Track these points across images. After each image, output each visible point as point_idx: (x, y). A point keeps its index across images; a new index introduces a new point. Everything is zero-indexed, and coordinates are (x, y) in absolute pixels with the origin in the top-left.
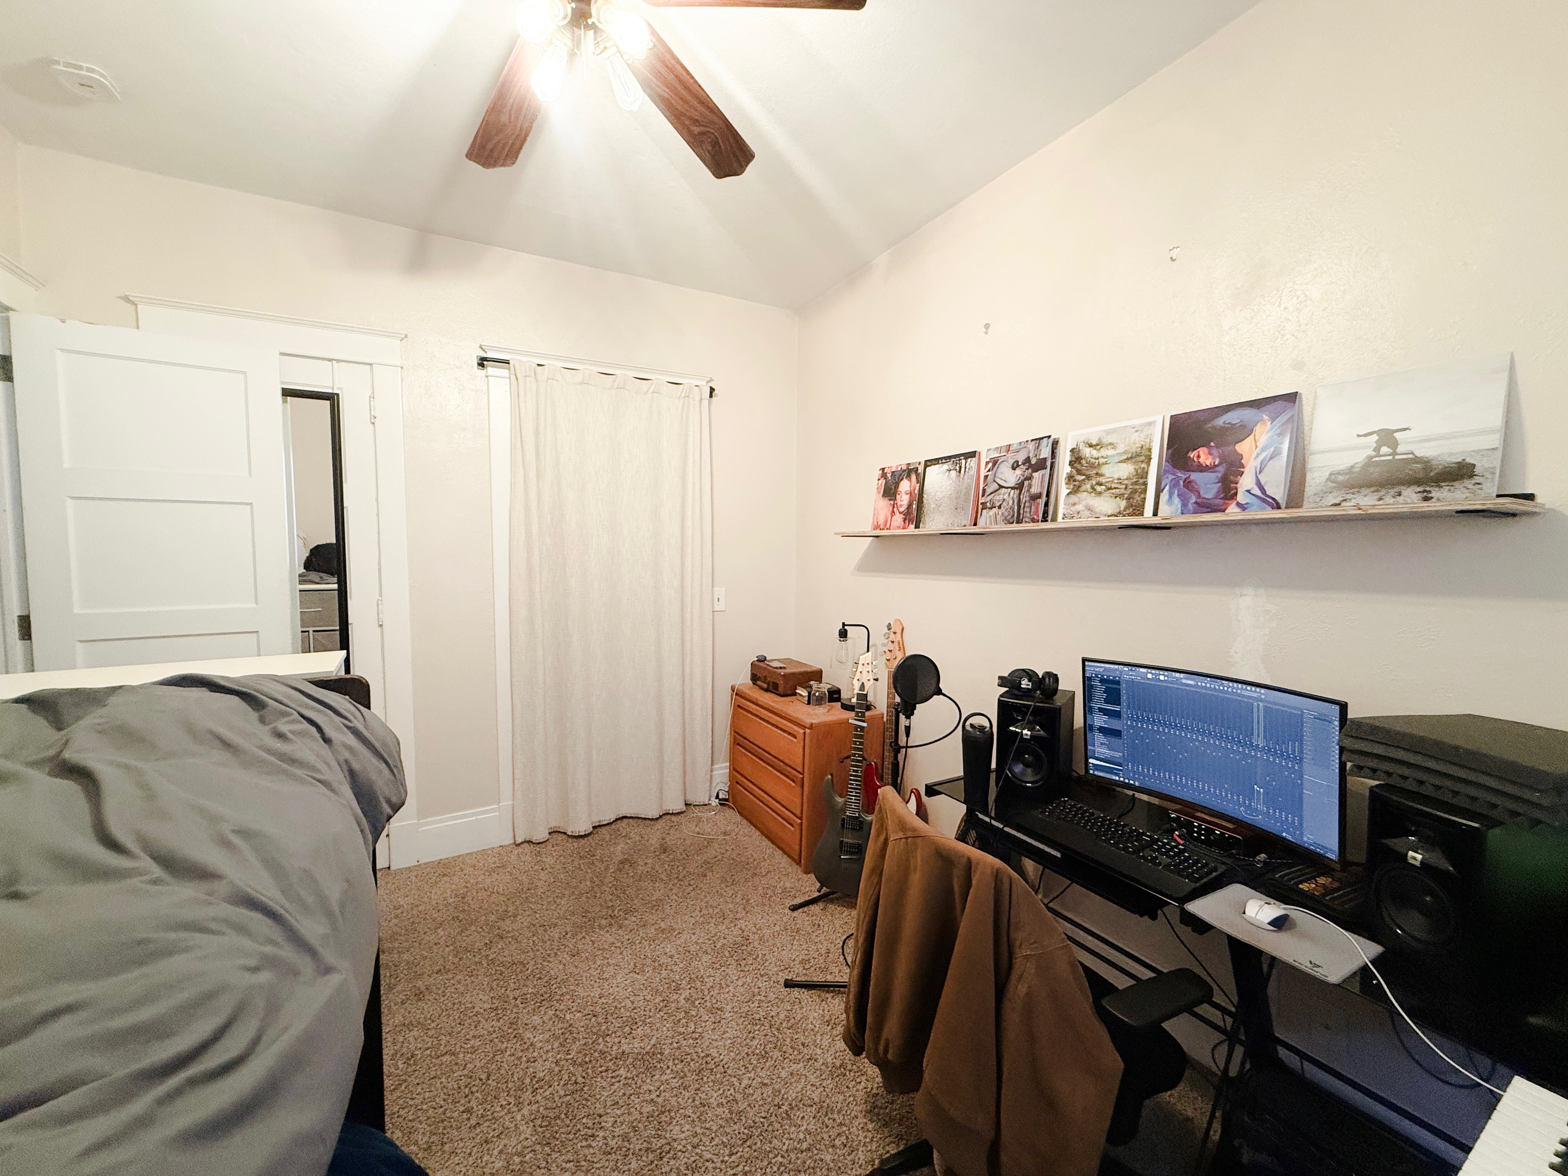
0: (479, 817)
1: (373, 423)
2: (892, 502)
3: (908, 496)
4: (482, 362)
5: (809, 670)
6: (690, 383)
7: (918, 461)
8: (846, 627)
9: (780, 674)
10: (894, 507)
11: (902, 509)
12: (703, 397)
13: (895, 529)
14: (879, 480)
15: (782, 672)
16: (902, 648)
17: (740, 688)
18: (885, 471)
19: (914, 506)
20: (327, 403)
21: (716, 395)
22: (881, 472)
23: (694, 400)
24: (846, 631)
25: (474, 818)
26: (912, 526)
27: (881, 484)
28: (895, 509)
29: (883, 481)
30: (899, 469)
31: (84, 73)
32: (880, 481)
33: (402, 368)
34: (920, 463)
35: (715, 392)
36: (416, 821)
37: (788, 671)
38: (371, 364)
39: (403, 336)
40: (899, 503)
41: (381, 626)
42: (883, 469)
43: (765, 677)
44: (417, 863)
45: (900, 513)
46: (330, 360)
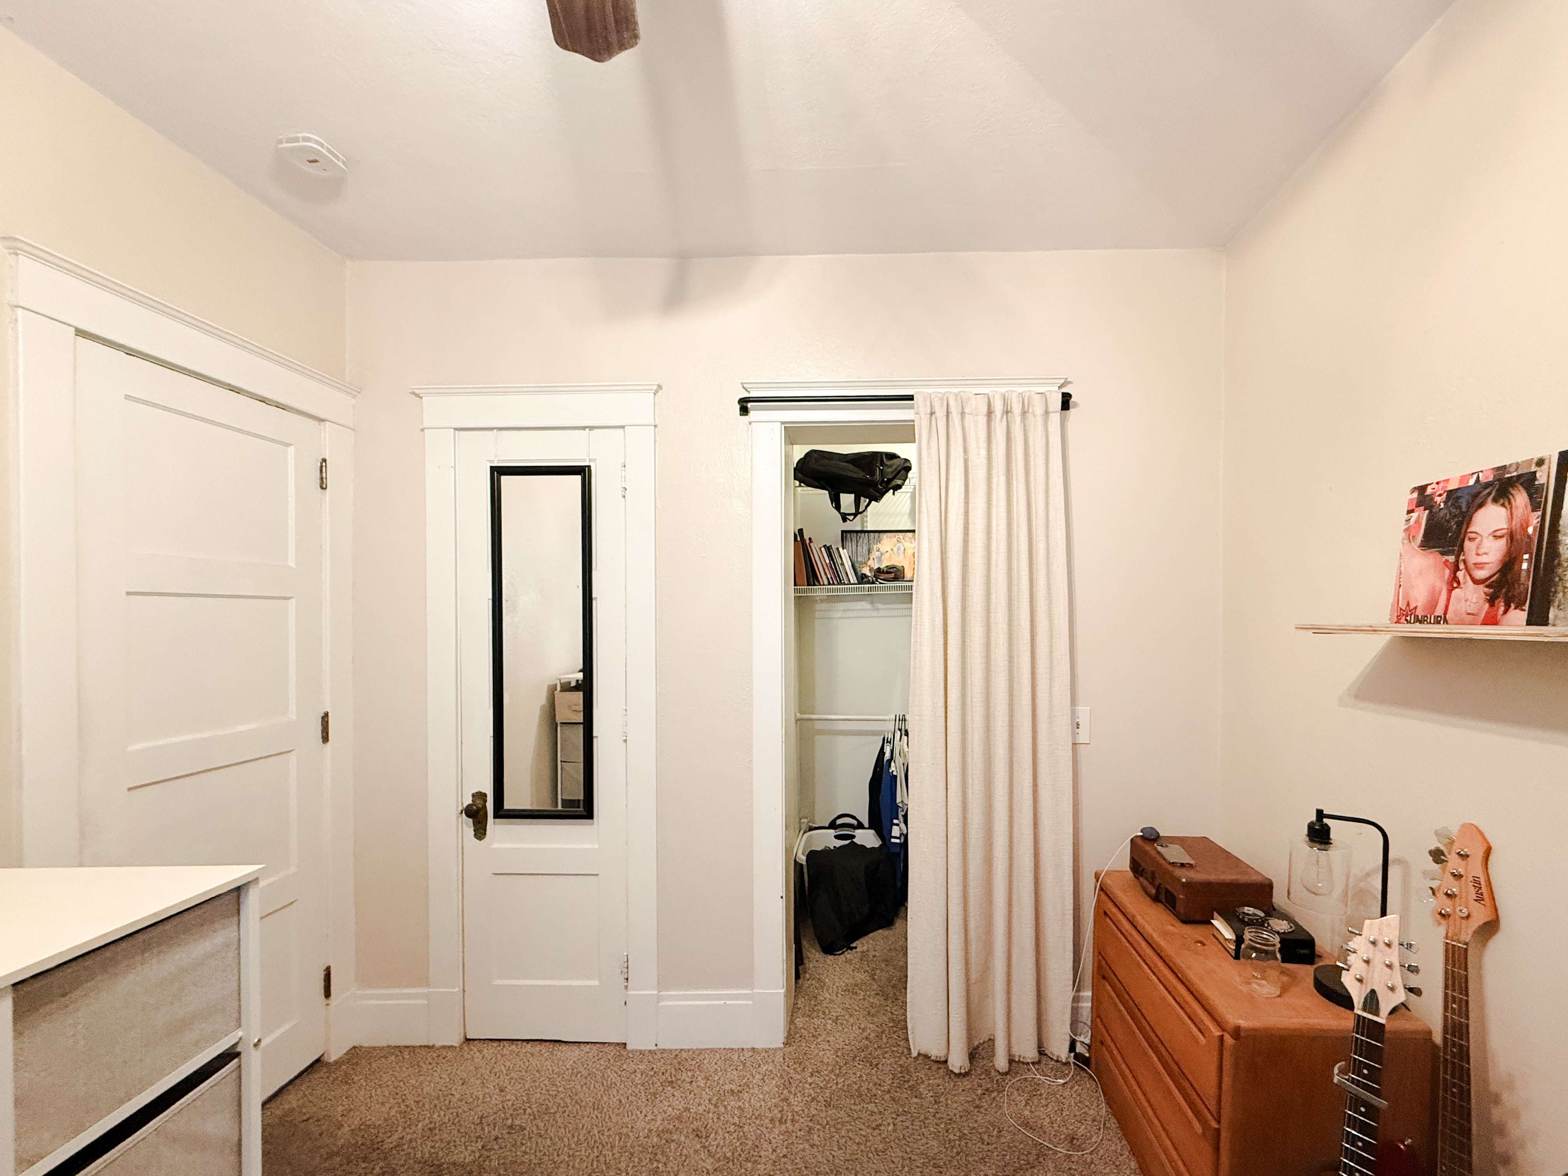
0: (728, 1002)
1: (624, 497)
2: (1452, 558)
3: (1502, 542)
4: (744, 406)
5: (1243, 879)
6: (1030, 391)
7: (1536, 456)
8: (1325, 820)
9: (1179, 880)
10: (1457, 569)
11: (1480, 574)
12: (1051, 409)
13: (1462, 623)
14: (1410, 512)
15: (1184, 876)
16: (1486, 896)
17: (1109, 882)
18: (1429, 491)
19: (1525, 566)
20: (578, 478)
21: (1076, 405)
22: (1415, 495)
23: (1035, 416)
24: (1326, 830)
25: (723, 1002)
26: (1518, 616)
27: (1418, 522)
28: (1460, 575)
29: (1422, 515)
30: (1472, 482)
31: (302, 144)
32: (1414, 515)
33: (655, 426)
34: (1540, 462)
35: (1072, 399)
36: (656, 992)
37: (1197, 876)
38: (623, 427)
39: (655, 387)
40: (1472, 559)
41: (626, 741)
42: (1422, 489)
43: (1153, 873)
44: (655, 1048)
45: (1476, 582)
46: (584, 428)
